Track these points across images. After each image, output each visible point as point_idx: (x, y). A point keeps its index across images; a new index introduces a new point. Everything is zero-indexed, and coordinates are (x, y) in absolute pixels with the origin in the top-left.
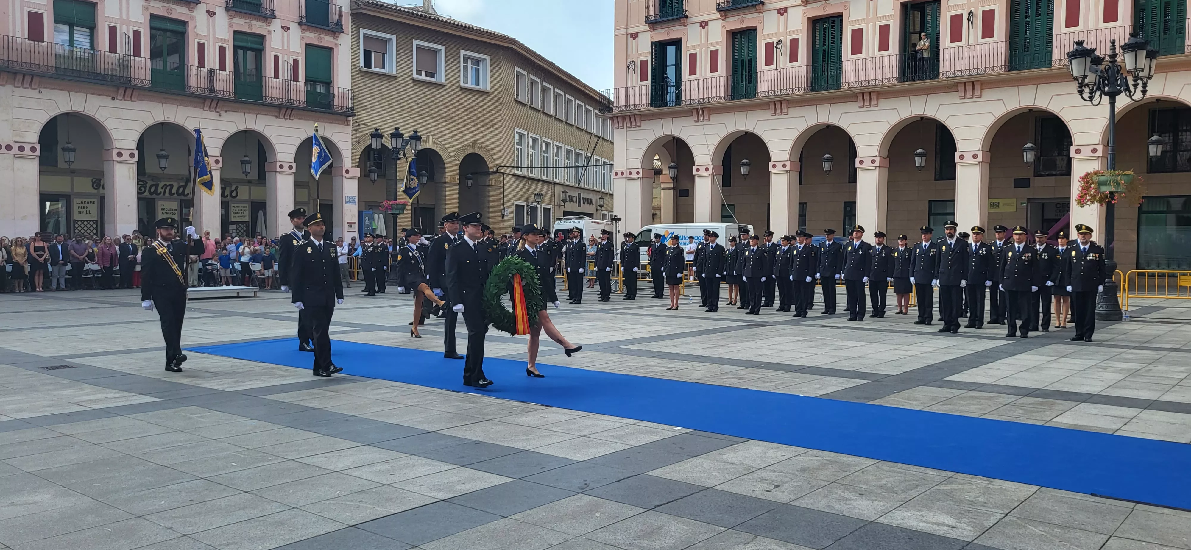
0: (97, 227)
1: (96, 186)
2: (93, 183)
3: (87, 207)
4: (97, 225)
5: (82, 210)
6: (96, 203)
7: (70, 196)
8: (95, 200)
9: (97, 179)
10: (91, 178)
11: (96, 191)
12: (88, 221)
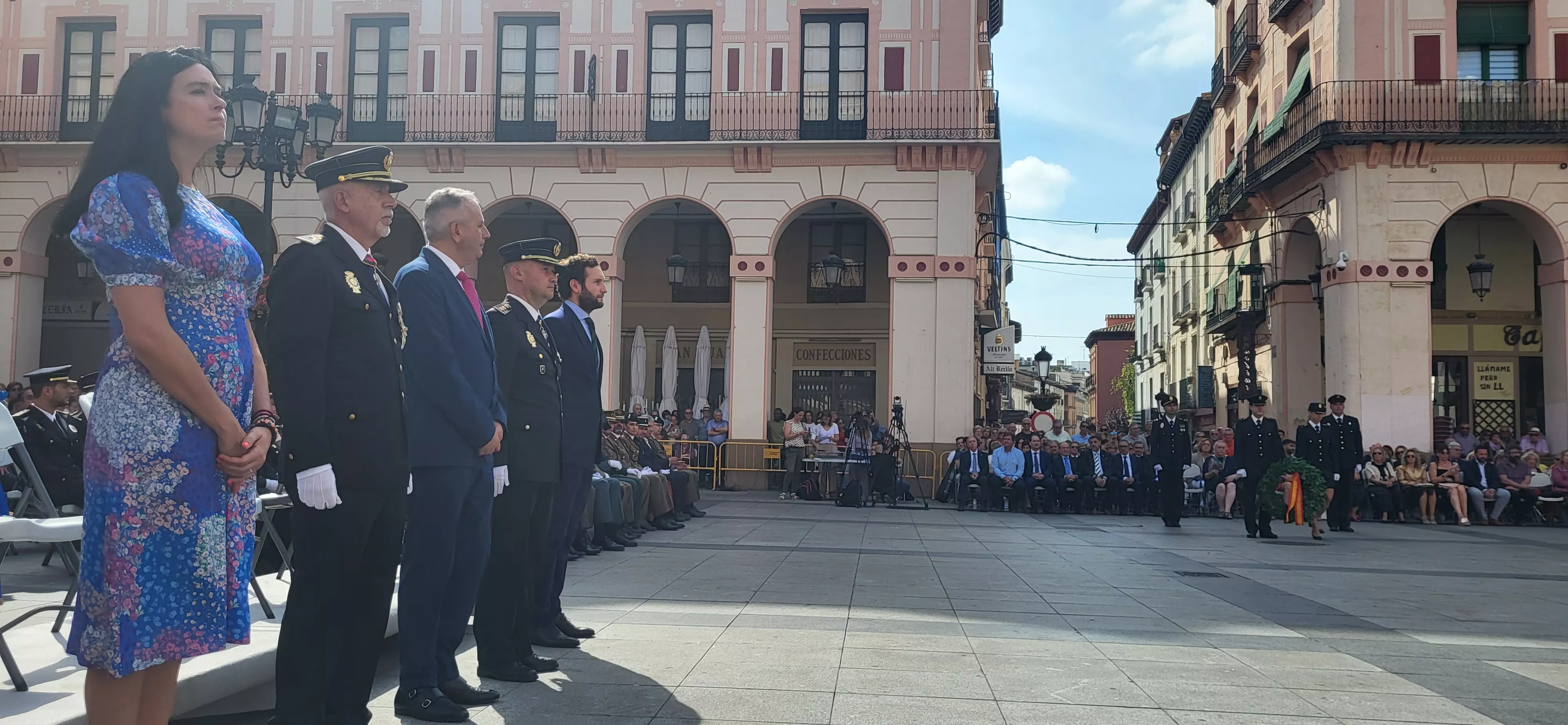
0: (1514, 412)
1: (1512, 339)
2: (1507, 334)
3: (1496, 378)
4: (1514, 408)
5: (1487, 382)
6: (1511, 369)
7: (1466, 357)
8: (1511, 365)
9: (1513, 327)
10: (1503, 326)
11: (1511, 348)
12: (1499, 402)
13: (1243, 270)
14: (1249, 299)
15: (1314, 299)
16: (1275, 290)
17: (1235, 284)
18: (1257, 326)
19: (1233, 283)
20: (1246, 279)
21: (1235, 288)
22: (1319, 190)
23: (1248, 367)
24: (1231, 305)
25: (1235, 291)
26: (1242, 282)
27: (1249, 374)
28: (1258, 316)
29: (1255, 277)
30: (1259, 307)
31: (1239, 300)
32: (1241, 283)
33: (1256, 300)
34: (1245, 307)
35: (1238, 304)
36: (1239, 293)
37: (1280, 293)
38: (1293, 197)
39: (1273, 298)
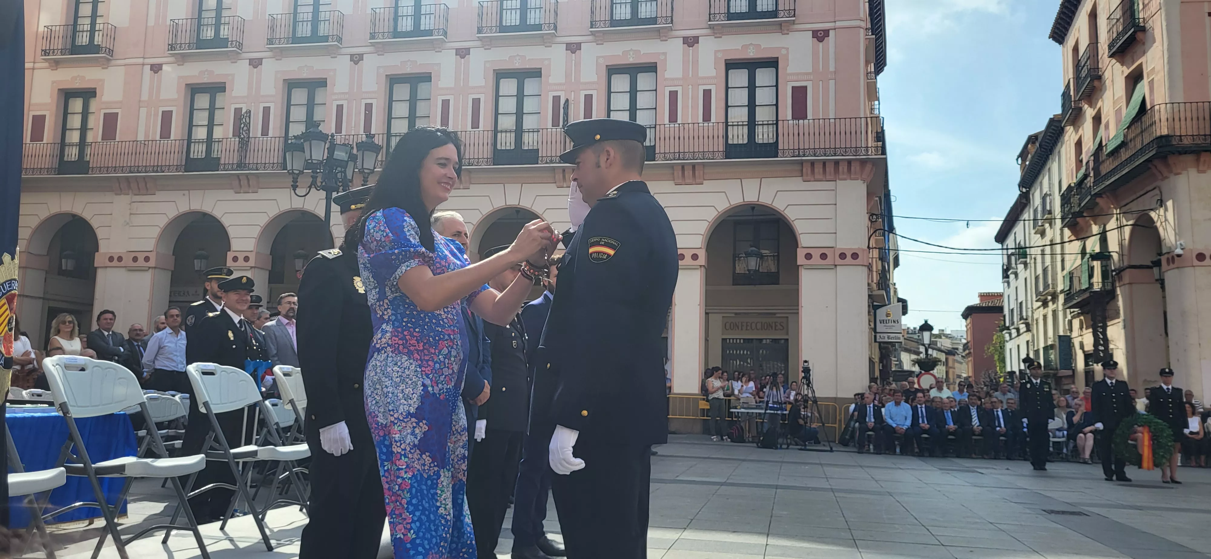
13: (1094, 257)
14: (1100, 280)
15: (1157, 280)
16: (1122, 273)
17: (1087, 268)
18: (1108, 303)
19: (1085, 267)
20: (1097, 264)
21: (1087, 272)
22: (1157, 191)
23: (1101, 337)
24: (1085, 286)
25: (1087, 274)
26: (1093, 266)
27: (1102, 342)
28: (1109, 295)
29: (1104, 263)
30: (1109, 287)
31: (1092, 281)
32: (1092, 268)
33: (1106, 281)
34: (1097, 287)
35: (1091, 285)
36: (1091, 276)
37: (1127, 276)
38: (1134, 197)
39: (1120, 279)
